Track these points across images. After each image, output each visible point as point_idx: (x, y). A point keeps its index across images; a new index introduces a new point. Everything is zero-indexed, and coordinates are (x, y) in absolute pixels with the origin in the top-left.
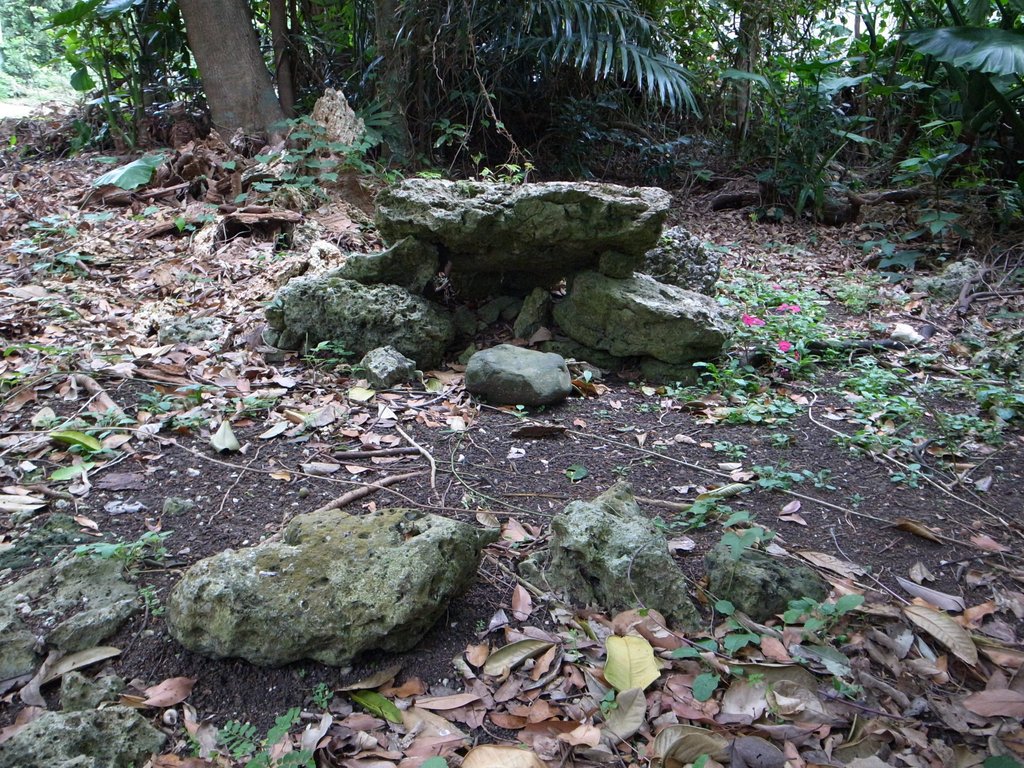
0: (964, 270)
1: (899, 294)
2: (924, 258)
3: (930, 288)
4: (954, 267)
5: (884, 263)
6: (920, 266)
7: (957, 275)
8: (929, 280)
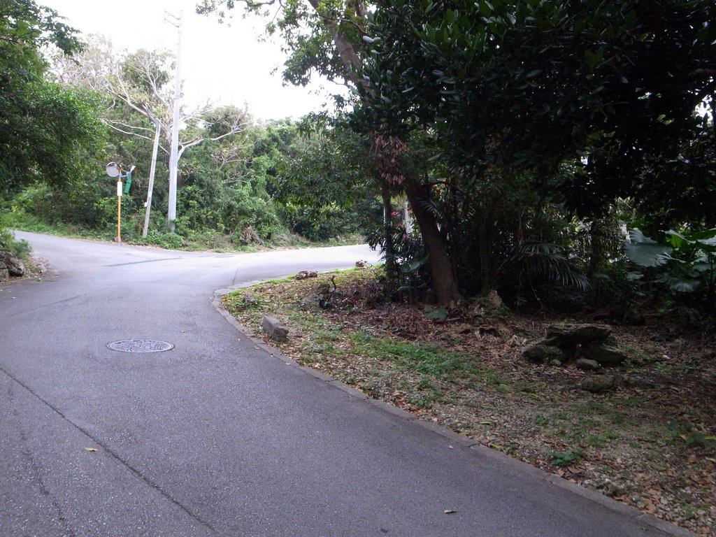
0: (679, 341)
1: (662, 348)
2: (668, 338)
3: (670, 346)
4: (677, 340)
5: (657, 339)
6: (667, 340)
7: (678, 343)
8: (670, 344)
